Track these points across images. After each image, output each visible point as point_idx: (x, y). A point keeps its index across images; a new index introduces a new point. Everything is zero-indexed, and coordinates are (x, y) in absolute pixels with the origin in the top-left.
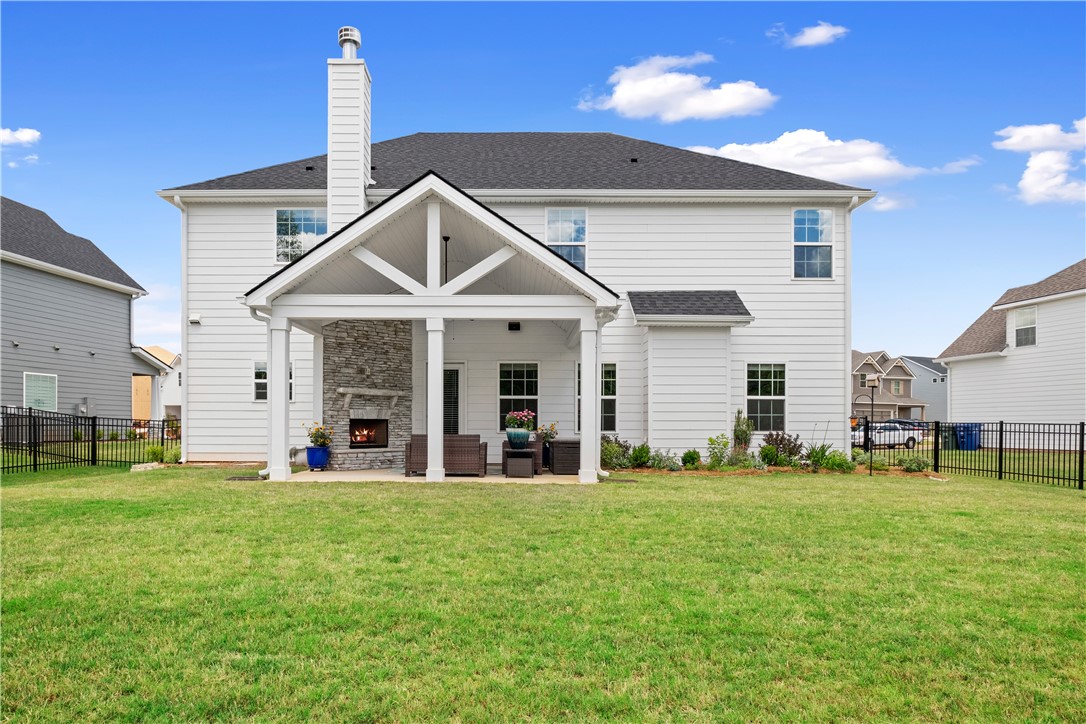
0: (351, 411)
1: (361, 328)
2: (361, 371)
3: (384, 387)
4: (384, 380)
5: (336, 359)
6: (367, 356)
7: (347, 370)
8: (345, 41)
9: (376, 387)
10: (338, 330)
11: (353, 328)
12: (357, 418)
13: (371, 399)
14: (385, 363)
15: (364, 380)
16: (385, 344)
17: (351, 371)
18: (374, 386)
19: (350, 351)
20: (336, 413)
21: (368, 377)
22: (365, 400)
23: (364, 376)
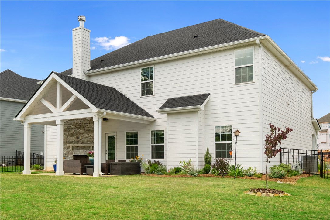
0: (73, 152)
1: (78, 123)
2: (78, 138)
3: (88, 143)
4: (88, 141)
5: (67, 134)
6: (80, 132)
7: (72, 138)
8: (80, 20)
9: (84, 143)
10: (68, 124)
11: (74, 123)
12: (76, 154)
13: (82, 148)
14: (88, 134)
15: (79, 141)
16: (88, 127)
17: (73, 138)
18: (83, 143)
19: (73, 131)
20: (67, 153)
21: (81, 140)
22: (80, 148)
23: (79, 140)
